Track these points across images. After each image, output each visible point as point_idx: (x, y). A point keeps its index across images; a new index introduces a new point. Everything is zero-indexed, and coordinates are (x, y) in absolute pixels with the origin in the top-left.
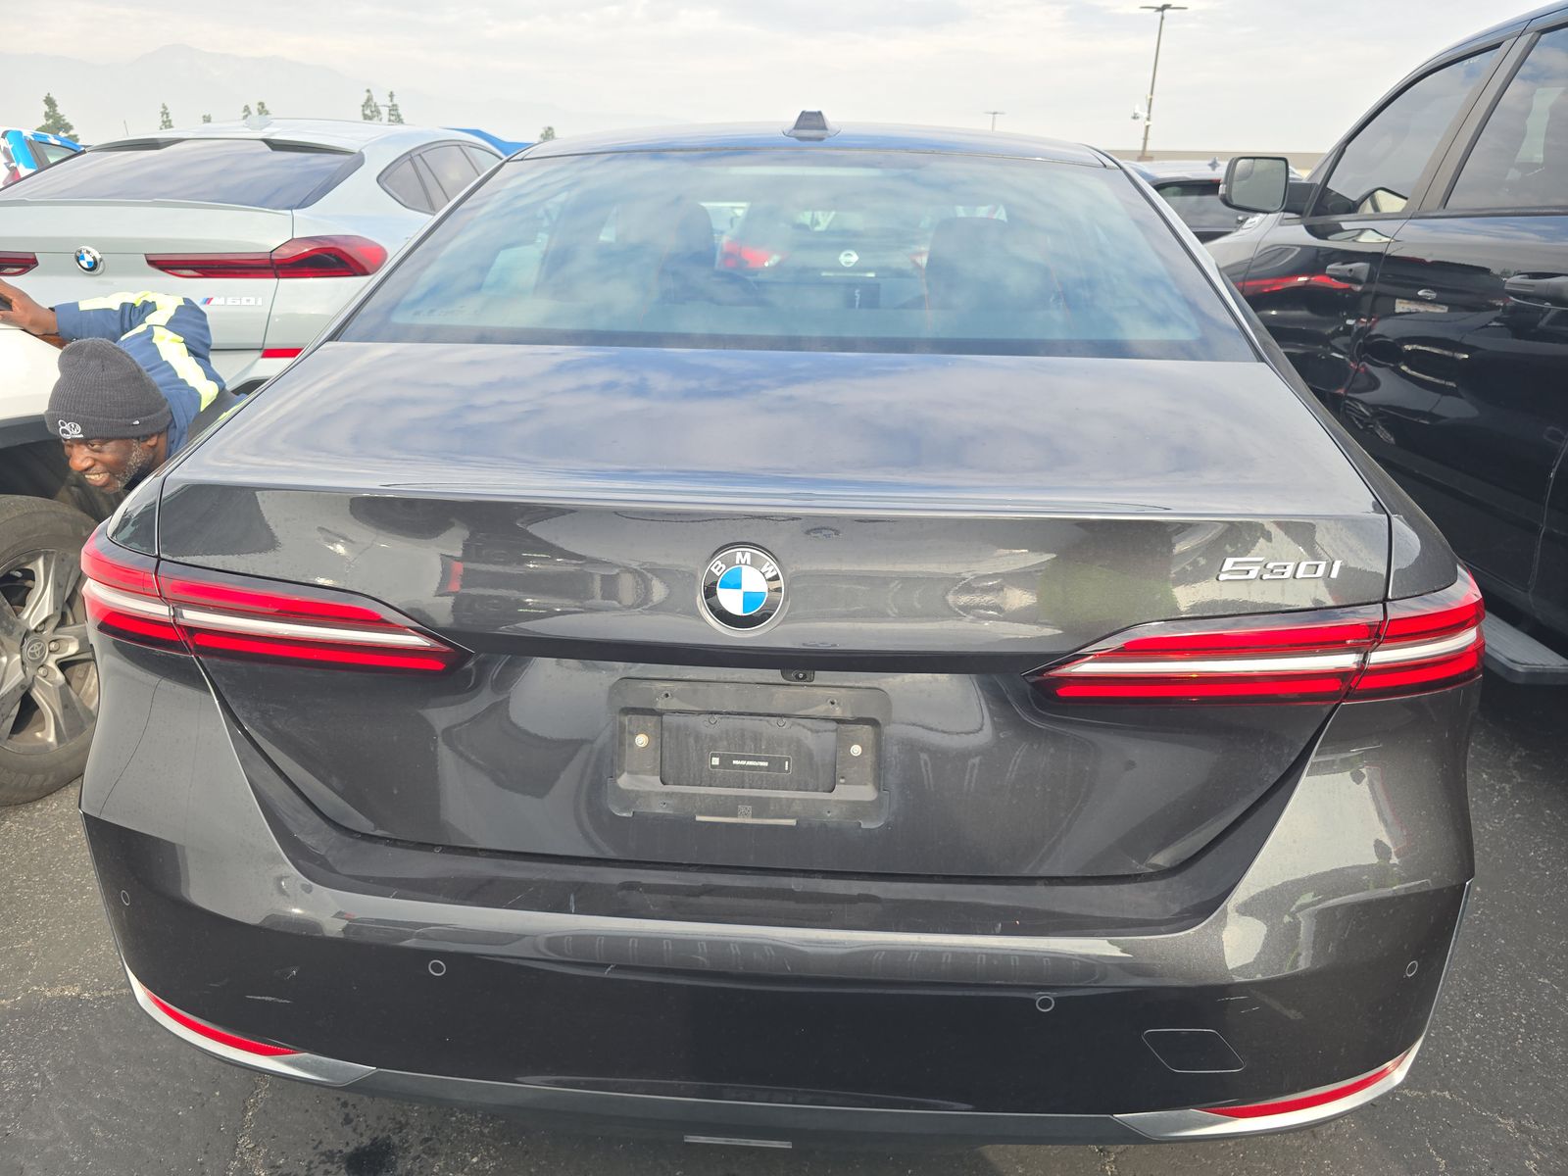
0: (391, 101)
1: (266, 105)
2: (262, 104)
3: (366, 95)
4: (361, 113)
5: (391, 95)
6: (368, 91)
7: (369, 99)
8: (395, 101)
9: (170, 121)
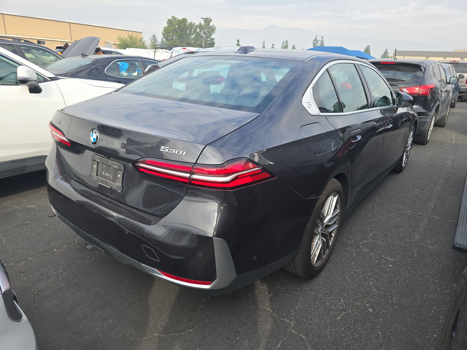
0: (322, 39)
1: (288, 41)
2: (287, 41)
3: (315, 37)
4: (313, 42)
5: (322, 37)
6: (316, 36)
7: (316, 38)
8: (323, 39)
9: (264, 46)
